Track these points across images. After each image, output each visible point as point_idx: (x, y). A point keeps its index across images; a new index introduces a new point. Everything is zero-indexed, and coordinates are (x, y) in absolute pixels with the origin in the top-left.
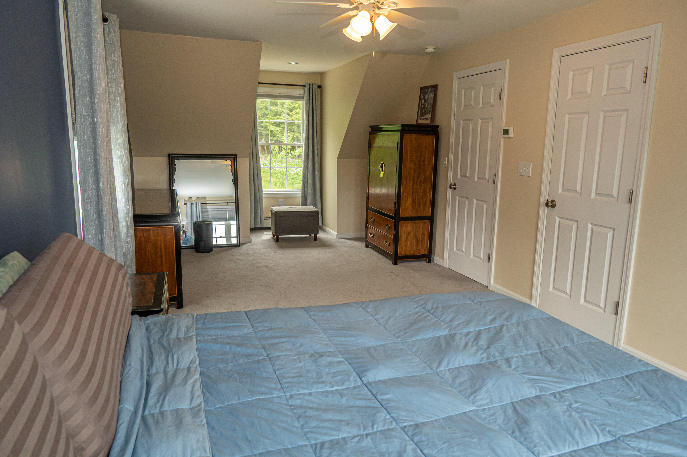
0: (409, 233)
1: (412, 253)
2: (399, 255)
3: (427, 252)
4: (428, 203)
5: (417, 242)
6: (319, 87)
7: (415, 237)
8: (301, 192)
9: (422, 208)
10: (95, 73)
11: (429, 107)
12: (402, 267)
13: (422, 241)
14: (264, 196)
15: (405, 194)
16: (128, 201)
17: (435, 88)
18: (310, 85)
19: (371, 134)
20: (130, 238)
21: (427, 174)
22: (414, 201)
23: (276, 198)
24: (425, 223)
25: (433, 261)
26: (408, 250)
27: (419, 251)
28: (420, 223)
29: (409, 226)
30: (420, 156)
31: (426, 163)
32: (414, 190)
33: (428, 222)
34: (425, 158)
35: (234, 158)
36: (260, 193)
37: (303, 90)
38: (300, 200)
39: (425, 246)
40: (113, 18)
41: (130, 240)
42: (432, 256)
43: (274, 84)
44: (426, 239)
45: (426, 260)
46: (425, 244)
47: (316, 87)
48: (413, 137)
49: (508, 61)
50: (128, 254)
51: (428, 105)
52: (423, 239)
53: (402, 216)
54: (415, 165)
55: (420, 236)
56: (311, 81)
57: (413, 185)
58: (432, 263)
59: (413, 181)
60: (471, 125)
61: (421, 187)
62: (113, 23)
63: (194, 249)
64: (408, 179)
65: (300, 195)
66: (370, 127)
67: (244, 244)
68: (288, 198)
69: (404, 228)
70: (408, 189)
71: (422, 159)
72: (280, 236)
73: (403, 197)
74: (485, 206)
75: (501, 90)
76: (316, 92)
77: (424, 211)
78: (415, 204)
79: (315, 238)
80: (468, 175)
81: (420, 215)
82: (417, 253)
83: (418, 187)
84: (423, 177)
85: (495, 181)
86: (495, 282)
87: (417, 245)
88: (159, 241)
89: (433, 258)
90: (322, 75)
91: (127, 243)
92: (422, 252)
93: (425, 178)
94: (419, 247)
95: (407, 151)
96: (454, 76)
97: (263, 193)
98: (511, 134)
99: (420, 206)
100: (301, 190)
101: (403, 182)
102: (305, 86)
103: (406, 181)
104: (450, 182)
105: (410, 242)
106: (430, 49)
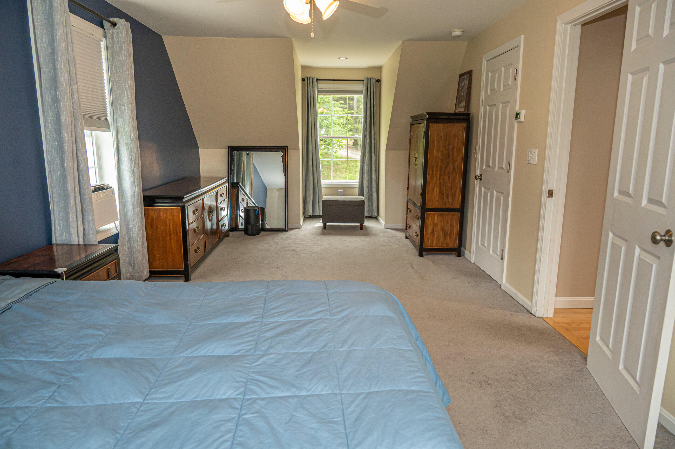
0: (436, 225)
1: (439, 246)
2: (424, 246)
3: (456, 246)
4: (457, 195)
5: (445, 235)
6: (378, 81)
7: (443, 230)
8: (358, 183)
9: (450, 200)
10: (58, 67)
11: (464, 94)
12: (427, 260)
13: (451, 234)
14: (322, 186)
15: (431, 185)
16: (135, 183)
17: (470, 73)
18: (368, 79)
19: (411, 124)
20: (136, 216)
21: (456, 165)
22: (441, 192)
23: (334, 189)
24: (453, 215)
25: (464, 255)
26: (435, 243)
27: (447, 244)
28: (449, 216)
29: (436, 217)
30: (449, 145)
31: (455, 153)
32: (442, 181)
33: (457, 215)
34: (453, 147)
35: (284, 149)
36: (319, 183)
37: (362, 85)
38: (357, 191)
39: (454, 240)
40: (120, 23)
41: (136, 218)
42: (462, 249)
43: (334, 80)
44: (456, 232)
45: (455, 253)
46: (454, 237)
47: (374, 81)
48: (441, 126)
49: (523, 36)
50: (134, 230)
51: (464, 93)
52: (452, 231)
53: (428, 207)
54: (442, 155)
55: (448, 228)
56: (369, 76)
57: (440, 175)
58: (462, 258)
59: (441, 171)
60: (494, 110)
61: (449, 178)
62: (121, 27)
63: (244, 232)
64: (435, 169)
65: (358, 186)
66: (411, 117)
67: (292, 229)
68: (346, 189)
69: (430, 219)
70: (435, 179)
71: (451, 148)
72: (328, 224)
73: (429, 187)
74: (502, 197)
75: (516, 70)
76: (374, 86)
77: (453, 202)
78: (443, 195)
79: (361, 227)
80: (491, 165)
81: (448, 207)
82: (445, 246)
83: (446, 178)
84: (452, 168)
85: (509, 170)
86: (507, 281)
87: (445, 238)
88: (168, 220)
89: (464, 252)
90: (379, 69)
91: (133, 220)
92: (451, 245)
93: (454, 168)
94: (447, 240)
95: (433, 140)
96: (483, 59)
97: (322, 183)
98: (522, 118)
99: (448, 197)
100: (358, 182)
101: (429, 172)
102: (363, 80)
103: (432, 171)
104: (478, 172)
105: (436, 234)
106: (457, 32)
